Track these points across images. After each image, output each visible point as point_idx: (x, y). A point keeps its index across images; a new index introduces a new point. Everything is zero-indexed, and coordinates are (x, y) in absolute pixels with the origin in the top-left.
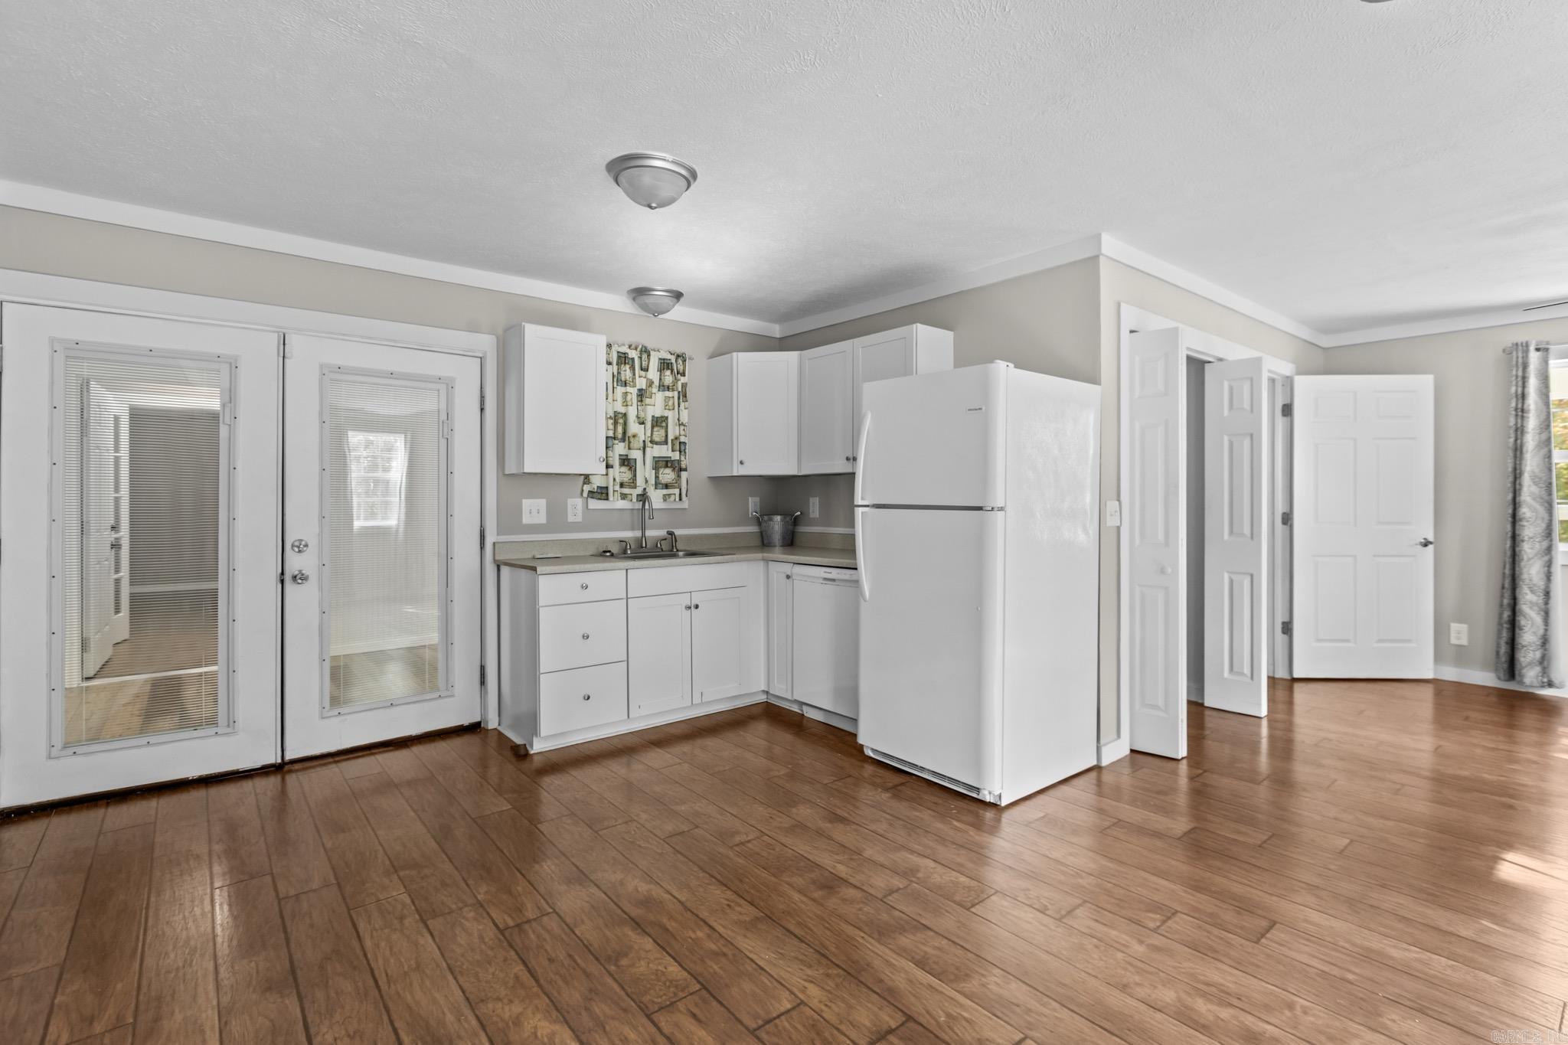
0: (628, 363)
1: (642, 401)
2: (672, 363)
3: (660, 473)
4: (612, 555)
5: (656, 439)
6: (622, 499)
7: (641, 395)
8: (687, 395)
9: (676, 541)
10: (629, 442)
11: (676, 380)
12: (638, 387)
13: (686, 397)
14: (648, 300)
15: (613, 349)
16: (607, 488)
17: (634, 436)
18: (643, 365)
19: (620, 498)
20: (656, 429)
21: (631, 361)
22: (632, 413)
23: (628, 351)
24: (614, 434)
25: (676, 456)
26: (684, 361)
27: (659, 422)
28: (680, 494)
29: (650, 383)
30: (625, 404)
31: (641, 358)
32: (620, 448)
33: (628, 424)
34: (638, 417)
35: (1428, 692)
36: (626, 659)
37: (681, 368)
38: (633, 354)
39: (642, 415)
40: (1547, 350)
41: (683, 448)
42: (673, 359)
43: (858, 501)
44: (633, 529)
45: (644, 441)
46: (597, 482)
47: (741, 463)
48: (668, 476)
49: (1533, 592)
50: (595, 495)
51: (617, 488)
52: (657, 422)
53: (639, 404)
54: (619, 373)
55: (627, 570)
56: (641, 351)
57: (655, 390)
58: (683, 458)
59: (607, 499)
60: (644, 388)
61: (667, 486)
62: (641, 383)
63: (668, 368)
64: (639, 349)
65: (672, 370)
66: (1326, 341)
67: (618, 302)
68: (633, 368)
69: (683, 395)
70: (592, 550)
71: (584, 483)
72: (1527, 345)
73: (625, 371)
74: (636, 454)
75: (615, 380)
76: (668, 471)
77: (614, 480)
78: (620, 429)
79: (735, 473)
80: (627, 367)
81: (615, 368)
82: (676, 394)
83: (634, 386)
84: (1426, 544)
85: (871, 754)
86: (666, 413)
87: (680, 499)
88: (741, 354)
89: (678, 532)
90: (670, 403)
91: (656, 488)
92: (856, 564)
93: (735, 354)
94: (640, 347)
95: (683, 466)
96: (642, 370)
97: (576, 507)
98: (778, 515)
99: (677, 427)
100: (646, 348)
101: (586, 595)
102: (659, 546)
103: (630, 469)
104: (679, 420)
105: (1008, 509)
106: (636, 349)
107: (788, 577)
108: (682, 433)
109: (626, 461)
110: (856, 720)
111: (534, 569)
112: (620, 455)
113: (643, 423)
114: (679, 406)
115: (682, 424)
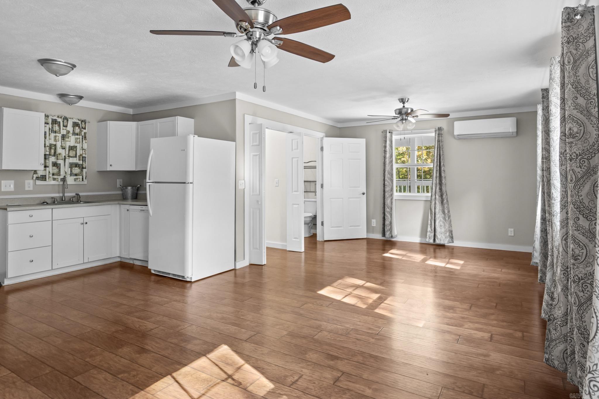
0: (57, 124)
1: (64, 139)
2: (79, 124)
3: (73, 169)
4: (47, 204)
5: (71, 154)
6: (53, 180)
7: (63, 137)
8: (87, 137)
9: (80, 198)
10: (57, 157)
11: (81, 131)
12: (62, 133)
13: (86, 138)
14: (67, 99)
15: (50, 117)
16: (45, 176)
17: (60, 154)
18: (65, 125)
19: (52, 180)
20: (71, 151)
21: (58, 123)
22: (59, 144)
23: (57, 118)
24: (49, 153)
25: (81, 162)
26: (85, 123)
27: (72, 148)
28: (83, 178)
29: (68, 132)
30: (55, 140)
31: (63, 122)
32: (52, 159)
33: (57, 149)
34: (61, 146)
35: (365, 242)
36: (51, 245)
37: (84, 126)
38: (59, 120)
39: (64, 145)
40: (392, 133)
41: (84, 159)
42: (80, 122)
43: (148, 180)
44: (59, 193)
45: (65, 156)
46: (40, 173)
47: (111, 165)
48: (77, 171)
49: (388, 208)
50: (39, 179)
51: (51, 176)
52: (71, 148)
53: (62, 140)
54: (52, 128)
55: (52, 209)
56: (64, 119)
57: (70, 135)
58: (84, 163)
59: (45, 180)
60: (65, 134)
61: (76, 175)
62: (64, 132)
63: (77, 126)
64: (62, 118)
65: (79, 127)
66: (339, 125)
67: (52, 98)
68: (59, 126)
69: (85, 137)
70: (37, 202)
71: (34, 174)
72: (386, 131)
73: (56, 127)
74: (61, 162)
75: (50, 130)
76: (77, 168)
77: (49, 172)
78: (53, 151)
79: (108, 170)
80: (57, 125)
81: (50, 126)
82: (81, 137)
83: (60, 133)
84: (364, 194)
85: (153, 272)
86: (76, 145)
87: (83, 180)
88: (111, 122)
89: (81, 194)
90: (78, 140)
91: (71, 176)
92: (147, 204)
93: (108, 122)
94: (63, 117)
95: (84, 166)
96: (64, 126)
97: (29, 184)
98: (130, 186)
99: (82, 151)
100: (66, 117)
101: (32, 219)
102: (71, 199)
103: (58, 168)
104: (82, 147)
105: (194, 183)
106: (61, 118)
107: (128, 210)
108: (84, 153)
109: (55, 164)
110: (147, 261)
111: (6, 209)
112: (52, 162)
113: (64, 149)
114: (82, 142)
115: (84, 149)
